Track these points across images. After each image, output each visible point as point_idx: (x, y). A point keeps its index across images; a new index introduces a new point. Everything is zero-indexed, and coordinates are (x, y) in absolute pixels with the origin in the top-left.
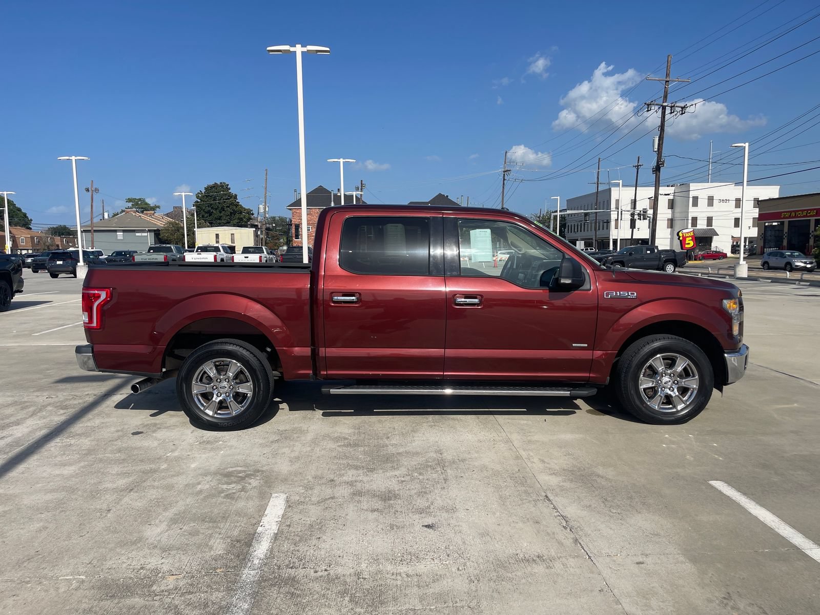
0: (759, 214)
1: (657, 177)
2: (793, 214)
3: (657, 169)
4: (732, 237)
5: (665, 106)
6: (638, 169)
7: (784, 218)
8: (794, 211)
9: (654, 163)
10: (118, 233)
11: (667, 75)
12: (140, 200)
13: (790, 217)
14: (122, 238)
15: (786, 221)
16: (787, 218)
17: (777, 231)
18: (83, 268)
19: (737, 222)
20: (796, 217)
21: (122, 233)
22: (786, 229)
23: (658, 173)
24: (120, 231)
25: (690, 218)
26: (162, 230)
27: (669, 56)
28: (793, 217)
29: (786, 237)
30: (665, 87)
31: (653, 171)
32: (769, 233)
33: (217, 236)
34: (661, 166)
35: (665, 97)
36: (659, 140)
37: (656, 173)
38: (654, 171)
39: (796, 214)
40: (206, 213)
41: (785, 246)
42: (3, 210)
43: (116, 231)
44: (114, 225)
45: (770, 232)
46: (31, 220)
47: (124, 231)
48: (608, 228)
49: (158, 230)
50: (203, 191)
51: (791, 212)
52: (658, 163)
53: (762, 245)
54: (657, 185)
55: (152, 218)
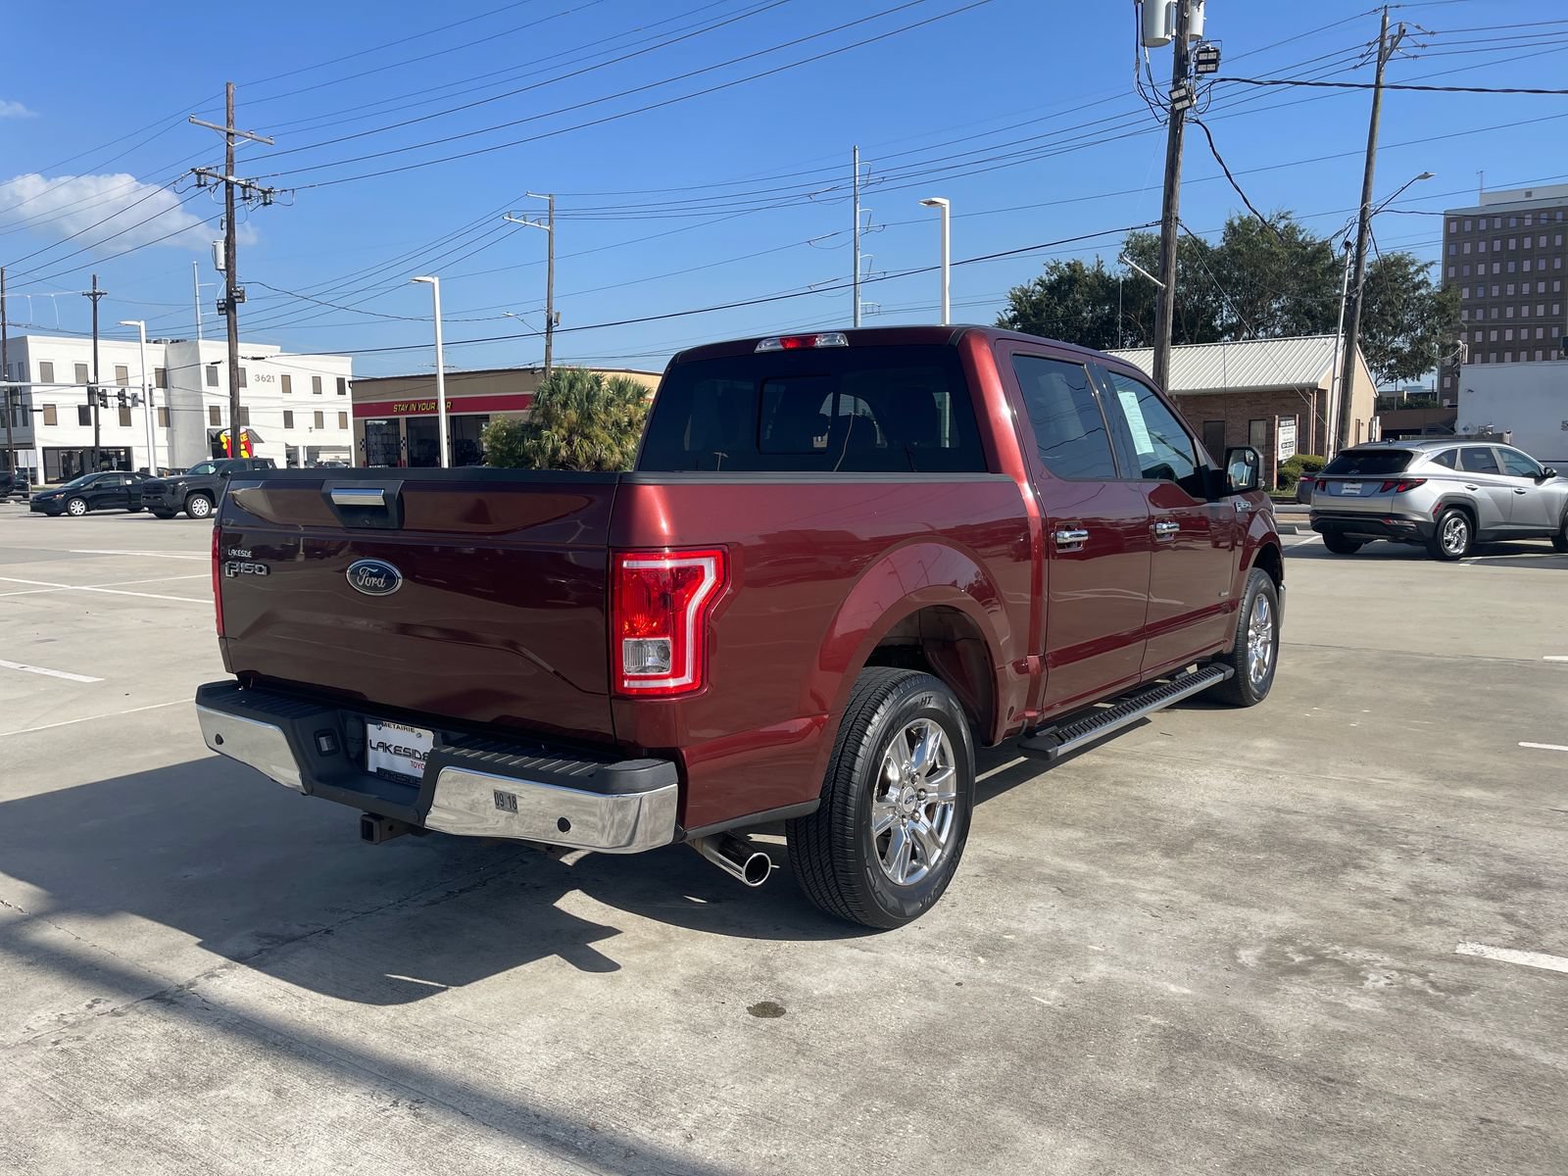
0: (353, 405)
1: (232, 321)
2: (413, 407)
3: (229, 306)
4: (287, 445)
5: (233, 183)
6: (95, 301)
7: (398, 413)
8: (414, 402)
9: (222, 294)
11: (229, 122)
13: (408, 412)
15: (402, 418)
16: (402, 413)
17: (386, 437)
19: (288, 419)
20: (417, 411)
22: (403, 432)
23: (232, 314)
25: (206, 408)
27: (228, 84)
28: (413, 412)
29: (404, 445)
30: (228, 145)
31: (219, 309)
32: (373, 439)
34: (237, 300)
35: (230, 166)
36: (227, 249)
37: (227, 314)
38: (223, 309)
39: (417, 407)
41: (404, 461)
45: (374, 436)
48: (27, 422)
51: (409, 403)
52: (229, 293)
53: (365, 459)
54: (232, 338)
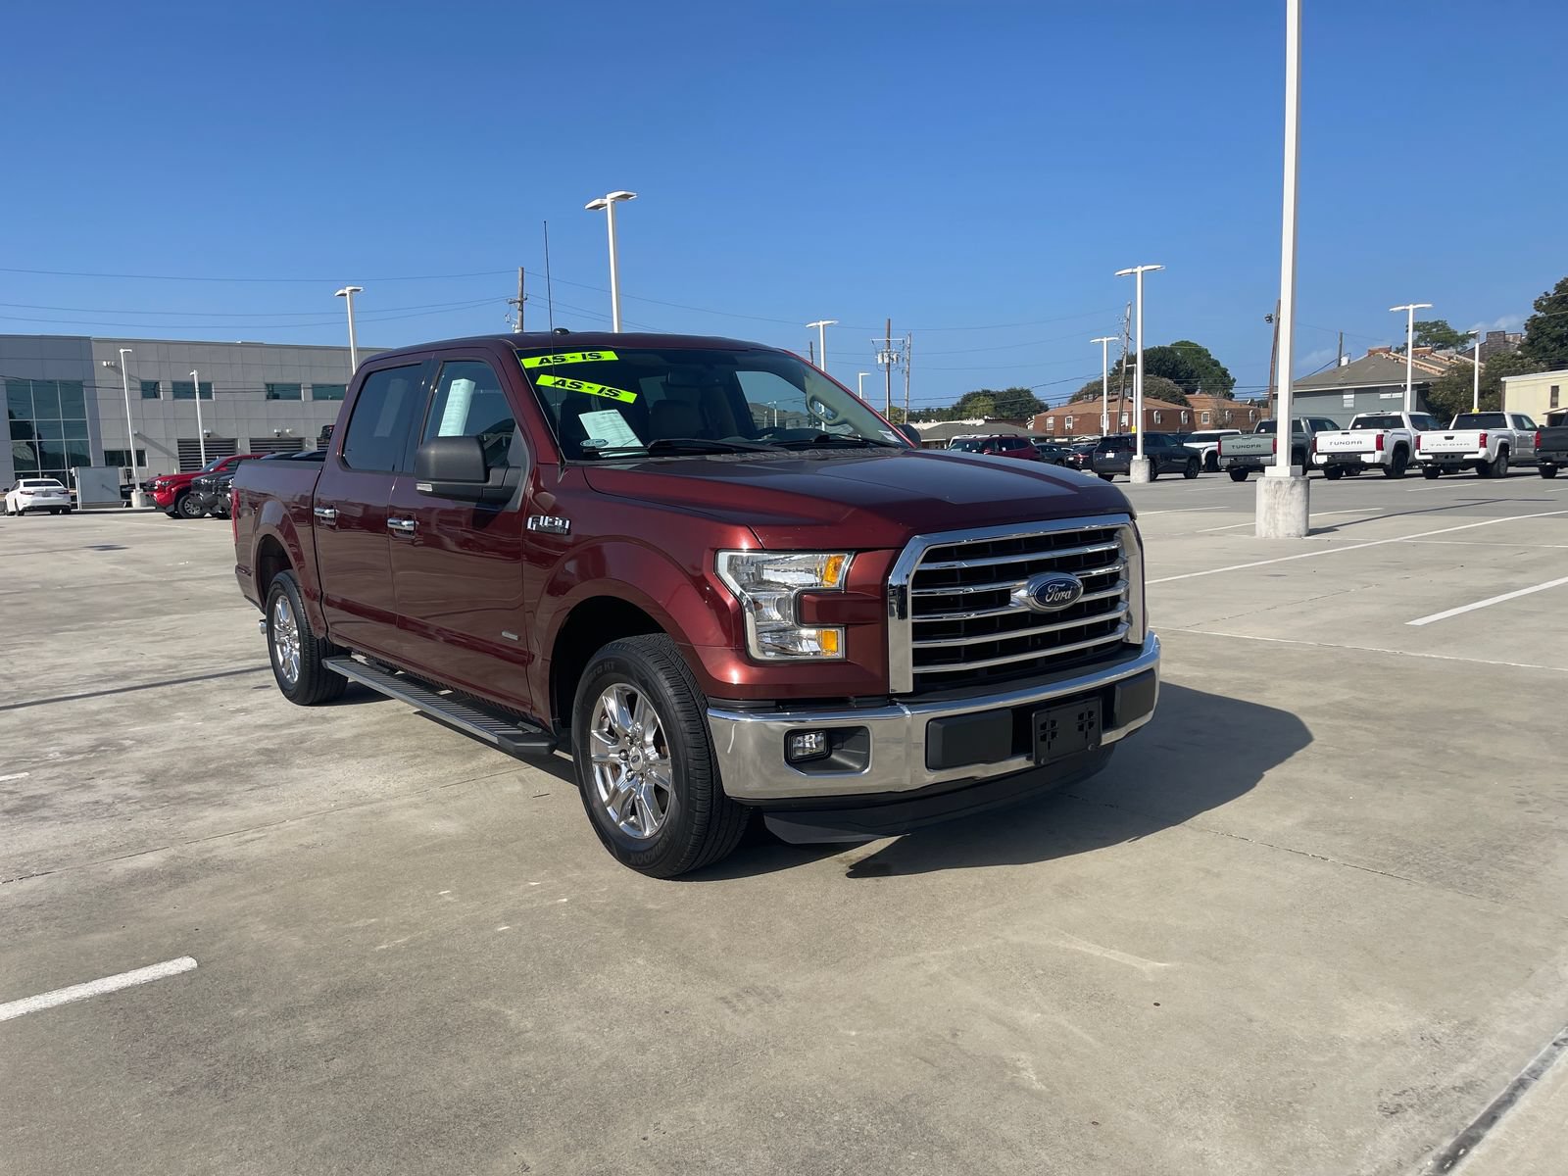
10: (1345, 397)
12: (1436, 324)
14: (1352, 405)
18: (1140, 464)
21: (1352, 396)
24: (1348, 391)
26: (1434, 384)
33: (1555, 390)
40: (1553, 340)
42: (1133, 368)
43: (1341, 392)
44: (1341, 380)
46: (1234, 380)
47: (1357, 391)
49: (1426, 385)
50: (1552, 292)
55: (1426, 360)
